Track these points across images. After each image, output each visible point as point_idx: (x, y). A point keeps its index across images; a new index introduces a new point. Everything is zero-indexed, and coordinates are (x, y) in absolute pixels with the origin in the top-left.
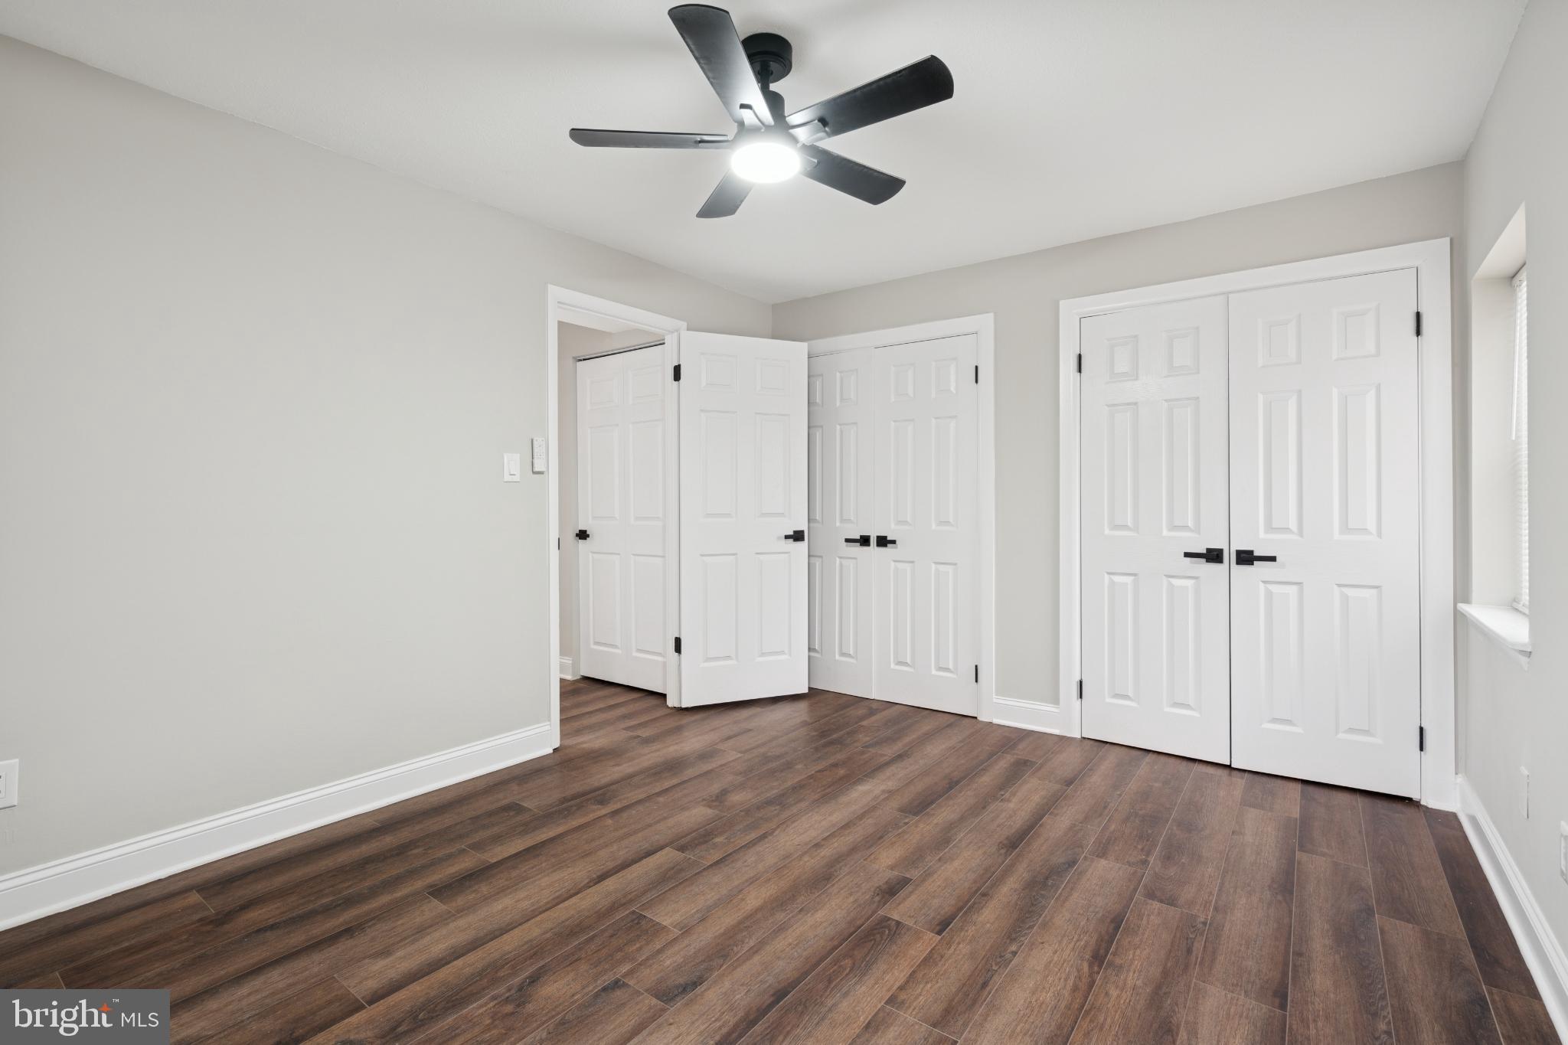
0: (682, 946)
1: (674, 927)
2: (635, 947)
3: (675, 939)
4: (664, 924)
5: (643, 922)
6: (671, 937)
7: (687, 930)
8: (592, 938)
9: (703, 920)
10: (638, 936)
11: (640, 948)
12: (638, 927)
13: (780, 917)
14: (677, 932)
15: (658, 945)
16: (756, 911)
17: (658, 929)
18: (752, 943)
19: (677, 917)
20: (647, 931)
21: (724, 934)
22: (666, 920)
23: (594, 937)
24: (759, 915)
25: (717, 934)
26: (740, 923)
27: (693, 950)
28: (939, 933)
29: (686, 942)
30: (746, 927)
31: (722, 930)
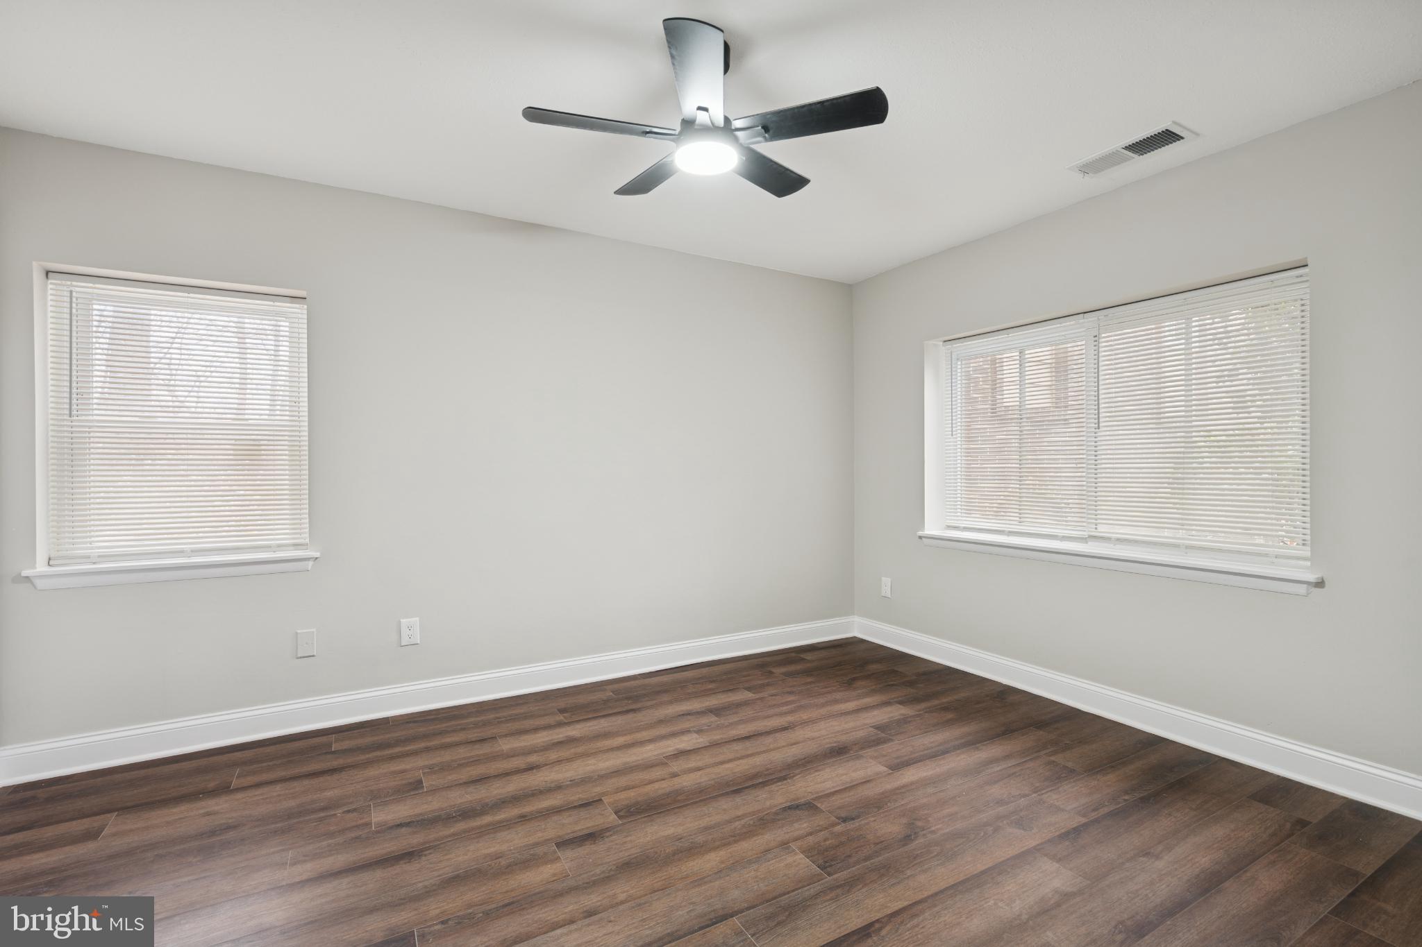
0: (792, 833)
1: (794, 850)
2: (830, 842)
3: (796, 839)
4: (802, 856)
5: (821, 862)
6: (799, 843)
7: (784, 845)
8: (867, 859)
9: (768, 851)
10: (826, 850)
11: (825, 840)
12: (827, 859)
13: (700, 839)
14: (793, 846)
15: (811, 840)
16: (718, 848)
17: (808, 852)
18: (737, 823)
19: (790, 859)
20: (818, 853)
21: (754, 836)
22: (801, 859)
23: (864, 859)
24: (718, 843)
25: (760, 837)
26: (736, 842)
27: (784, 829)
28: (601, 800)
29: (787, 836)
30: (734, 836)
31: (755, 838)
